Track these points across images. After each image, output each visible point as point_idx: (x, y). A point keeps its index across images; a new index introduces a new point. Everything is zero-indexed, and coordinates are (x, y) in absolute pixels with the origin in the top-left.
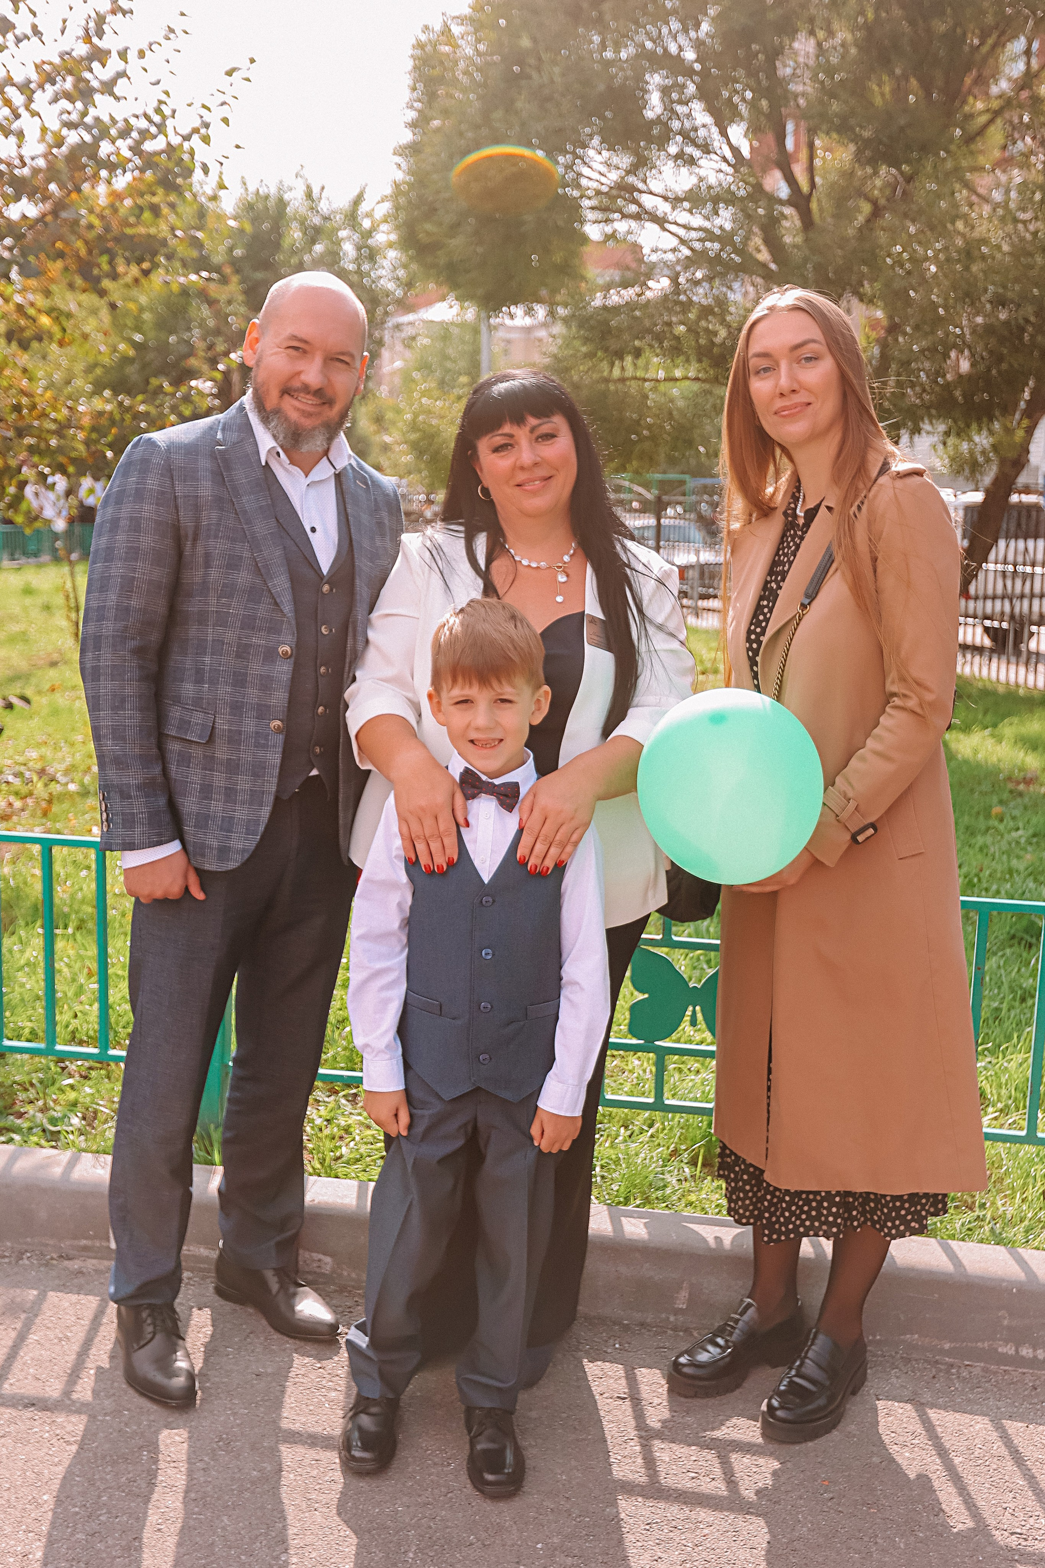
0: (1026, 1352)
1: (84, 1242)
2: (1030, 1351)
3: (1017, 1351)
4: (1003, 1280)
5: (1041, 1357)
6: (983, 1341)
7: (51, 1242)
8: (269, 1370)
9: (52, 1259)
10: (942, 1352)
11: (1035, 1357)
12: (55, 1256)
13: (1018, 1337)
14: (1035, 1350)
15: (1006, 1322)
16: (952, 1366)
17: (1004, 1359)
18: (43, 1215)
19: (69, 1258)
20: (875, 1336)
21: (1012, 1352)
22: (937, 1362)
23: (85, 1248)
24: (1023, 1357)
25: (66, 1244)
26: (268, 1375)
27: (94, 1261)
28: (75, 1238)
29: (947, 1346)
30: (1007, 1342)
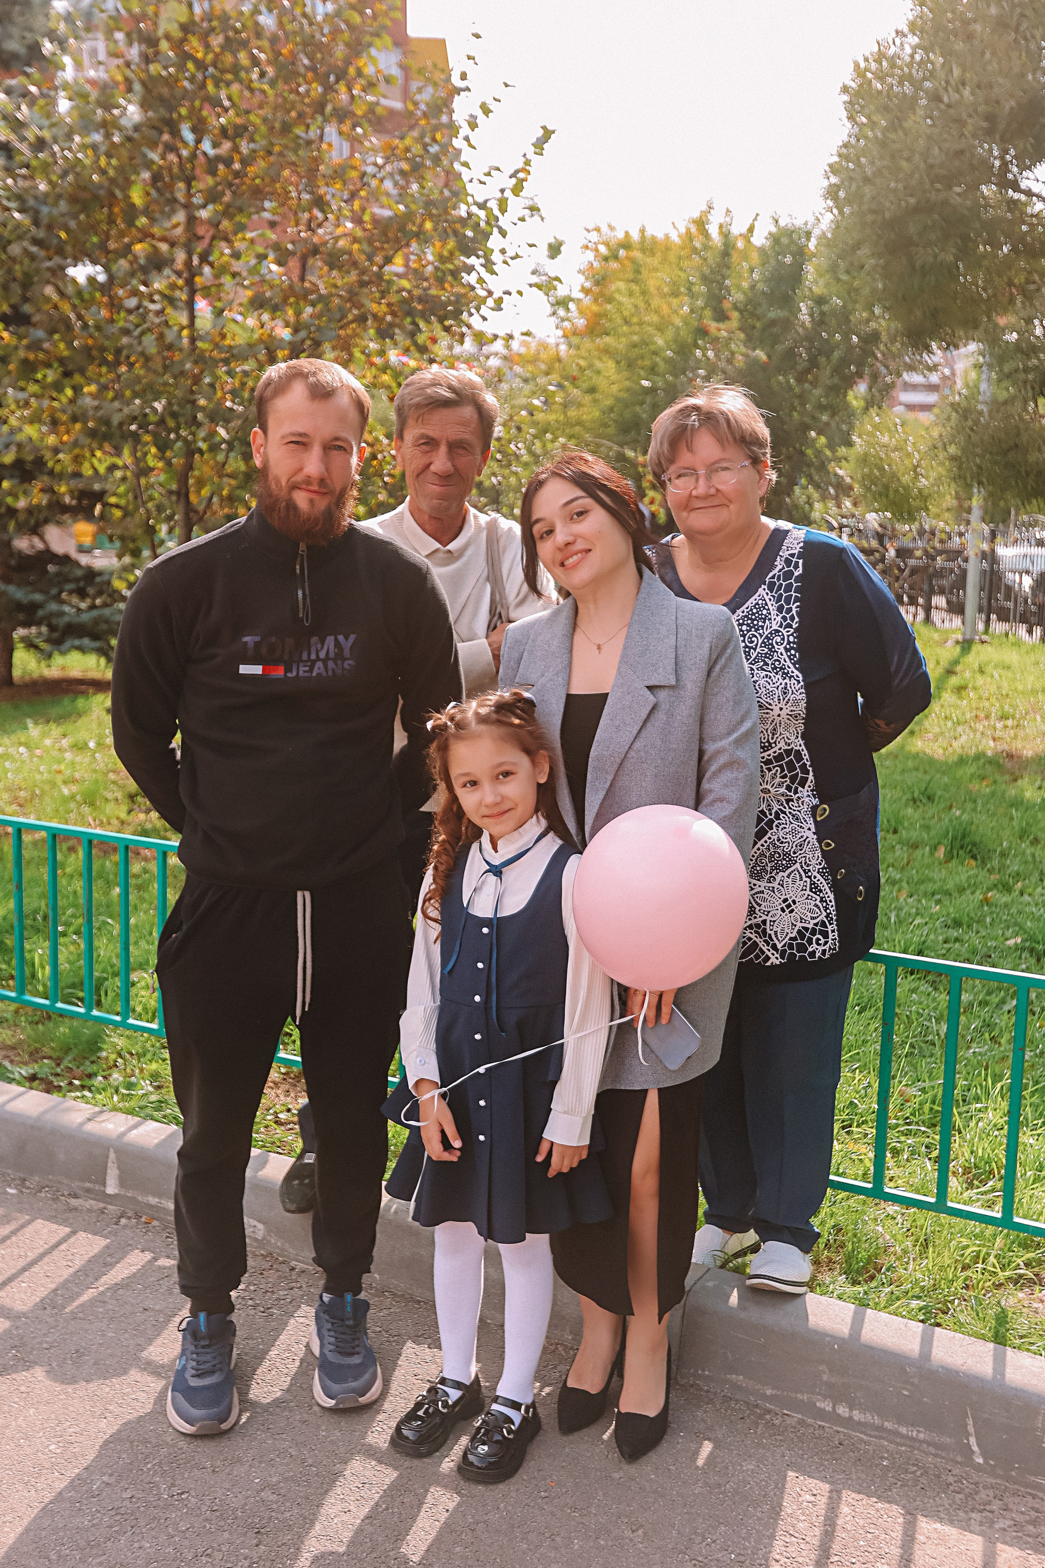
0: (843, 1410)
1: (88, 1185)
2: (847, 1410)
3: (834, 1408)
4: (828, 1335)
5: (856, 1418)
6: (803, 1393)
7: (65, 1181)
8: (157, 1308)
9: (63, 1195)
10: (765, 1397)
11: (851, 1418)
12: (66, 1193)
13: (837, 1395)
14: (851, 1410)
15: (825, 1377)
16: (769, 1412)
17: (821, 1414)
18: (62, 1157)
19: (76, 1196)
20: (703, 1370)
21: (829, 1408)
22: (757, 1406)
23: (88, 1190)
24: (839, 1415)
25: (76, 1184)
26: (153, 1310)
27: (93, 1202)
28: (83, 1181)
29: (769, 1392)
30: (825, 1397)
